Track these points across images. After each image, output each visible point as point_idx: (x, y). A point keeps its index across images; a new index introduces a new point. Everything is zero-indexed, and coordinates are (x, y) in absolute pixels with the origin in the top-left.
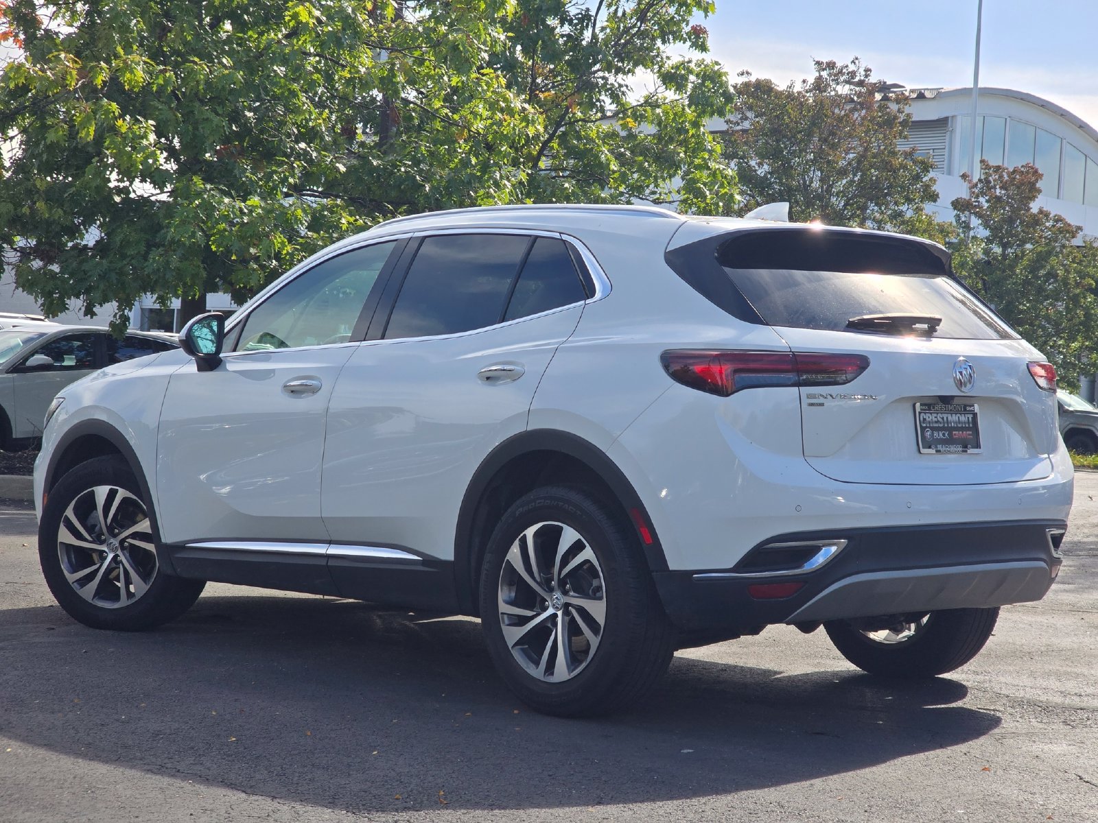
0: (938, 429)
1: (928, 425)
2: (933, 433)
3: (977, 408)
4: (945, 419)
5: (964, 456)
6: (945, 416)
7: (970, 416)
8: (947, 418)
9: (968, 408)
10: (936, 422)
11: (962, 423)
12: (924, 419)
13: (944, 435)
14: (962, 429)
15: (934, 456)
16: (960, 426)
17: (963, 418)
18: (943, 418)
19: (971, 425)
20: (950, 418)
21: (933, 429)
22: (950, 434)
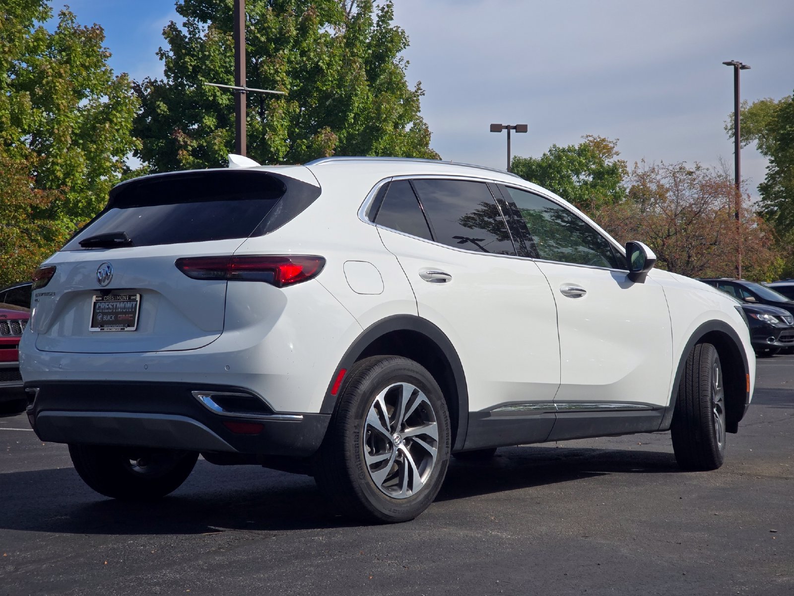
1: (101, 311)
6: (115, 304)
9: (132, 298)
10: (107, 309)
11: (127, 308)
12: (99, 307)
13: (111, 318)
14: (125, 313)
16: (124, 311)
20: (118, 305)
21: (104, 314)
22: (116, 317)
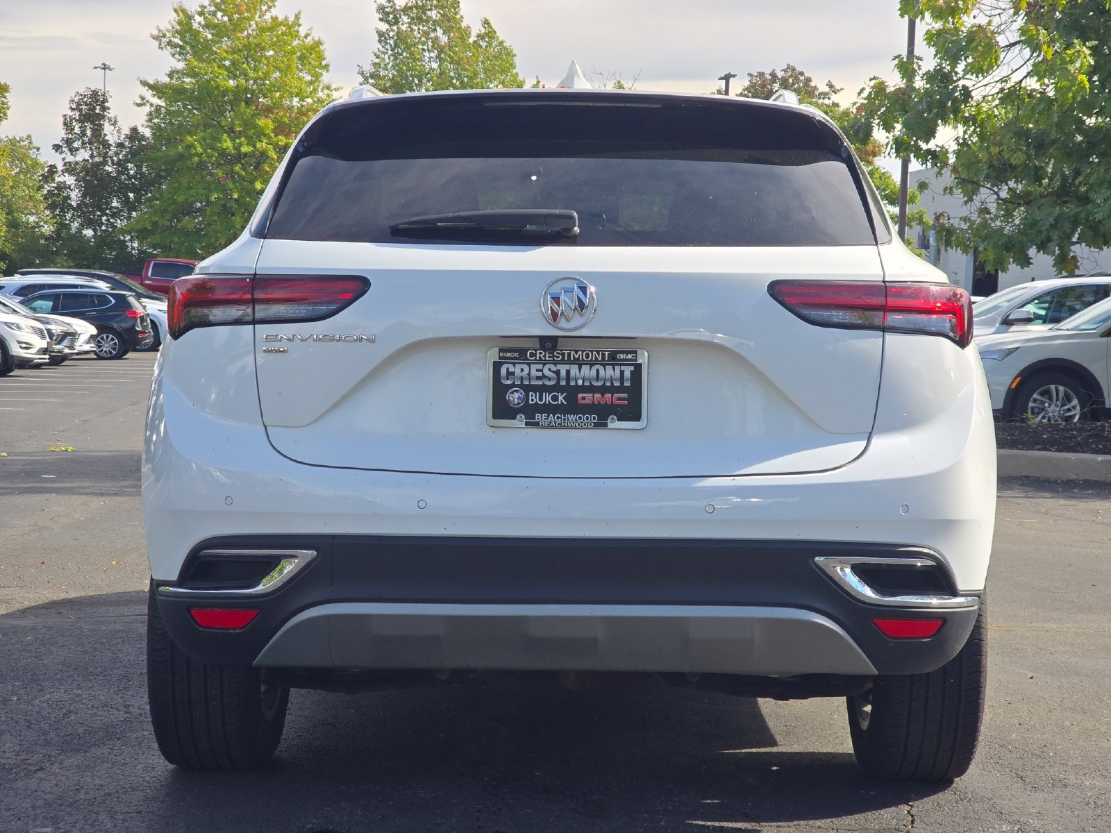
0: (541, 389)
2: (527, 396)
3: (643, 358)
4: (563, 373)
5: (599, 433)
7: (628, 371)
8: (568, 372)
15: (522, 430)
17: (609, 372)
18: (557, 373)
19: (627, 384)
21: (527, 389)
